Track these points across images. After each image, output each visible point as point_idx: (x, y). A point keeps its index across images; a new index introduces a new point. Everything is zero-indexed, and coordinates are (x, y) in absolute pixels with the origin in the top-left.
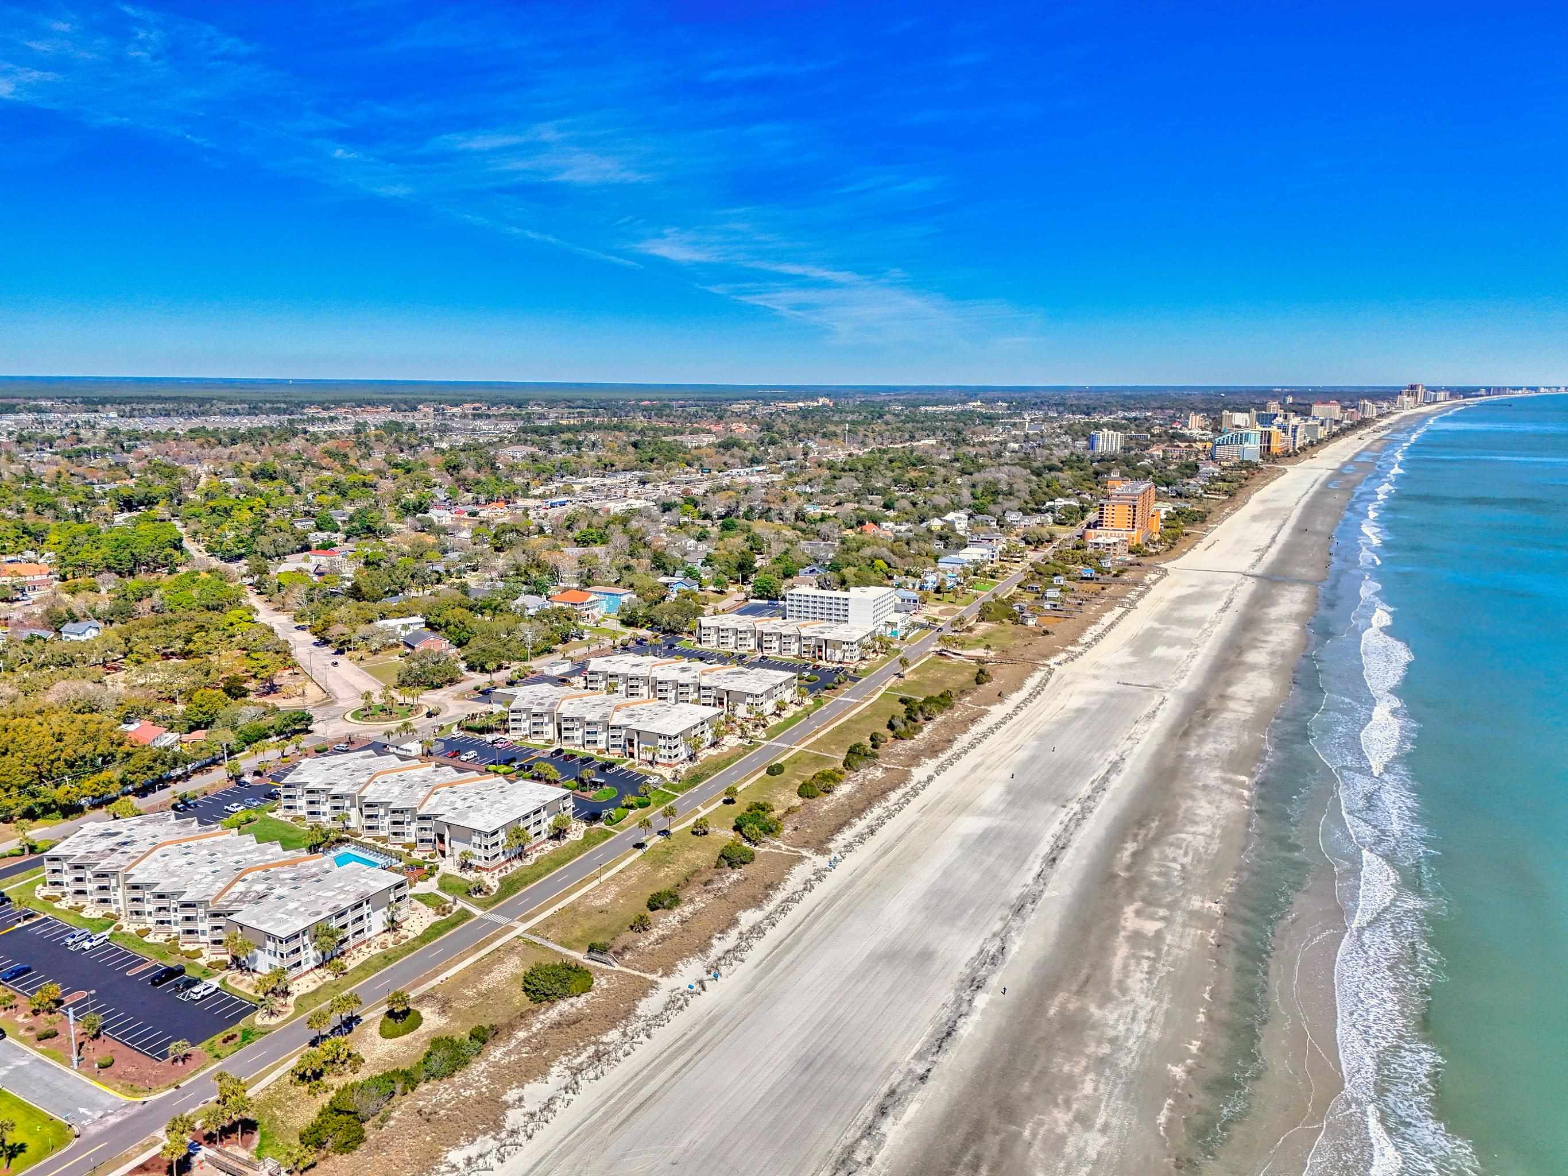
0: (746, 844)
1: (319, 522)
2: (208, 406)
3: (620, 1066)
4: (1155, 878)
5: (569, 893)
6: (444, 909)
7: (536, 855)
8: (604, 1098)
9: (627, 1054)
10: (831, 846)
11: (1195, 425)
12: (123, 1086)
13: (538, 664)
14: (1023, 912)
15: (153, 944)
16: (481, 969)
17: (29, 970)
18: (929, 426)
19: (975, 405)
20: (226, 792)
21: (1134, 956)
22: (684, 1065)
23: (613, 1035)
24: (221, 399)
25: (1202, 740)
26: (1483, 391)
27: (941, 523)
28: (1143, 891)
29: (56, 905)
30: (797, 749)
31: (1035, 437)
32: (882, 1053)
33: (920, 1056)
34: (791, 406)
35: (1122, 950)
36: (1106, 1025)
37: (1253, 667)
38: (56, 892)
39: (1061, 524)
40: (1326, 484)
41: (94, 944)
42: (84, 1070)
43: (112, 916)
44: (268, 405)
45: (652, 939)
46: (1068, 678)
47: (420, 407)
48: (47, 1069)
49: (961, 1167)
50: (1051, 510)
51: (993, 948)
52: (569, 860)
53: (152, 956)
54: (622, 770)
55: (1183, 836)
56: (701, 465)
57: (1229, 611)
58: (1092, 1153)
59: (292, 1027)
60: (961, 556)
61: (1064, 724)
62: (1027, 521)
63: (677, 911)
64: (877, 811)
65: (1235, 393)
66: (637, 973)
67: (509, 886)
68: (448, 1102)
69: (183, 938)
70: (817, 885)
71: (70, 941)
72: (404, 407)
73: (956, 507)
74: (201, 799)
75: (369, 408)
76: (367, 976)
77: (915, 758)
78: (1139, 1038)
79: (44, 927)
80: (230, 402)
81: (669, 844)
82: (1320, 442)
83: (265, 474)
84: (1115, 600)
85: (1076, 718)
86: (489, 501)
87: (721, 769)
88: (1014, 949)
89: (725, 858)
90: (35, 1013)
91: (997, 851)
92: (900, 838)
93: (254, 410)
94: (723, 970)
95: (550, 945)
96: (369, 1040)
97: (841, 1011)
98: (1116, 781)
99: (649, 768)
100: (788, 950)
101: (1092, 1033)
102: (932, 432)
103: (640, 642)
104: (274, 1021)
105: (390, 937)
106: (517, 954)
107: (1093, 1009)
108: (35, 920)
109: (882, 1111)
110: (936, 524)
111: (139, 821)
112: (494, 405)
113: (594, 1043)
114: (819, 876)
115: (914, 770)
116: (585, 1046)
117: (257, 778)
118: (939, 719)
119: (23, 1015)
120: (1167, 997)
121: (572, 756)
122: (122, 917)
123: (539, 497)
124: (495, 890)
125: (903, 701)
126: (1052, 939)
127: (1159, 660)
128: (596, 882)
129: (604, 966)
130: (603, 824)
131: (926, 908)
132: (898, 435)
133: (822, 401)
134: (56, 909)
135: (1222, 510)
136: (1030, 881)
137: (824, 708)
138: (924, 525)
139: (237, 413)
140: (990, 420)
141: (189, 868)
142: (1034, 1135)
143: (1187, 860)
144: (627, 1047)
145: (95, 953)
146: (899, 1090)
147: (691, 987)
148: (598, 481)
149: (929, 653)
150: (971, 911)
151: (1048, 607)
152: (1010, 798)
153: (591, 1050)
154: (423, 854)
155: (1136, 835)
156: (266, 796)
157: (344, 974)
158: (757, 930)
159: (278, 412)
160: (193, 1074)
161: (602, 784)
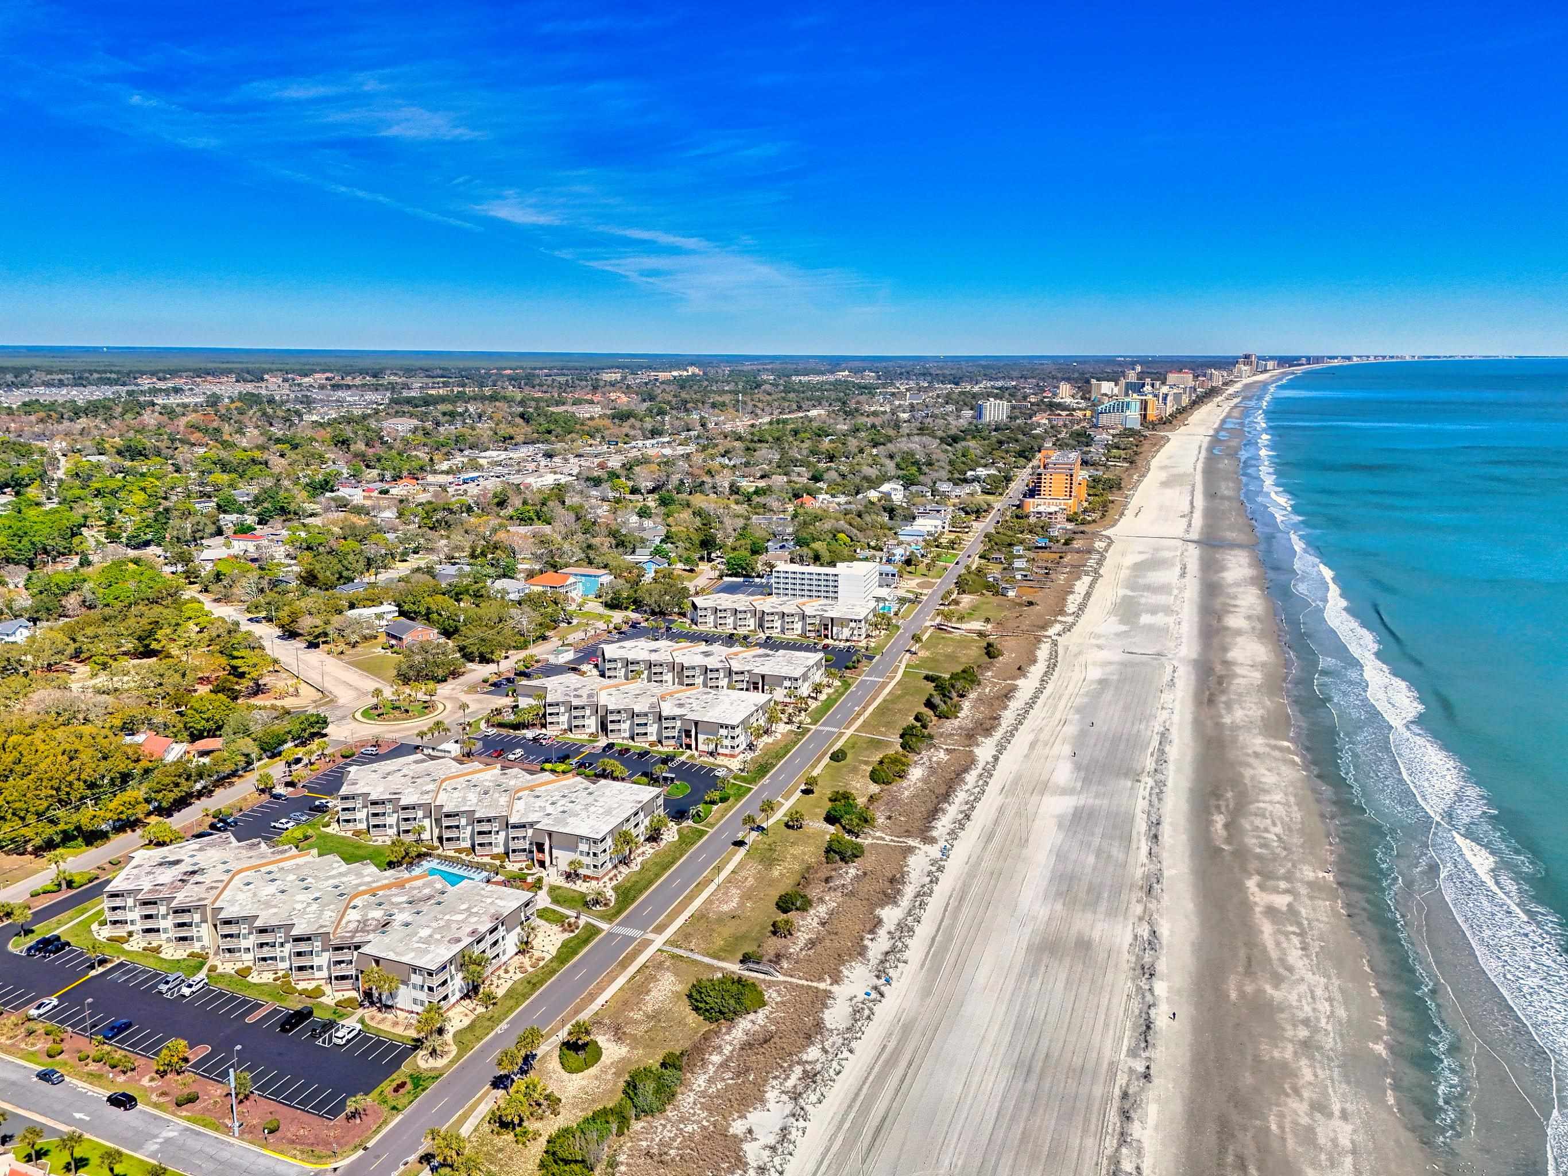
0: (847, 837)
1: (222, 503)
2: (25, 377)
3: (837, 1086)
4: (1258, 850)
5: (691, 898)
6: (570, 925)
7: (639, 860)
8: (835, 1122)
9: (838, 1073)
10: (934, 834)
11: (1065, 393)
12: (302, 1152)
13: (539, 651)
14: (1154, 893)
15: (261, 985)
16: (639, 988)
17: (128, 1025)
18: (814, 396)
19: (844, 374)
20: (262, 806)
21: (1279, 931)
22: (902, 1081)
23: (813, 1053)
24: (37, 369)
25: (1229, 706)
26: (1304, 361)
27: (877, 494)
28: (1254, 865)
29: (126, 946)
30: (849, 732)
31: (920, 407)
32: (1094, 1055)
33: (1133, 1053)
34: (662, 376)
35: (1267, 929)
36: (1290, 1006)
37: (1239, 632)
38: (121, 932)
39: (988, 493)
40: (1210, 449)
41: (194, 989)
42: (246, 1136)
43: (199, 956)
44: (96, 376)
45: (801, 943)
46: (1073, 649)
47: (266, 377)
48: (203, 1139)
49: (1229, 1169)
50: (977, 479)
51: (1144, 931)
52: (673, 863)
53: (267, 999)
54: (684, 763)
55: (1261, 805)
56: (603, 437)
57: (1188, 576)
58: (1345, 1142)
59: (463, 1067)
60: (915, 528)
61: (1095, 696)
62: (958, 491)
63: (812, 912)
64: (960, 796)
65: (1085, 362)
66: (805, 983)
67: (626, 894)
68: (673, 1139)
69: (295, 975)
70: (942, 877)
71: (163, 988)
72: (249, 377)
73: (885, 478)
74: (237, 815)
75: (209, 378)
76: (518, 1005)
77: (971, 736)
78: (1328, 1017)
79: (124, 973)
80: (50, 372)
81: (768, 841)
82: (1184, 409)
83: (135, 452)
84: (1078, 570)
85: (1103, 689)
86: (396, 478)
87: (782, 757)
88: (1164, 930)
89: (835, 852)
90: (162, 1074)
91: (1098, 831)
92: (996, 822)
93: (80, 381)
94: (891, 972)
95: (699, 958)
96: (554, 1077)
97: (1030, 1012)
98: (1173, 752)
99: (711, 759)
100: (944, 949)
101: (1282, 1016)
102: (818, 402)
103: (634, 625)
104: (440, 1063)
105: (526, 961)
106: (668, 969)
107: (1269, 989)
108: (109, 966)
109: (1126, 1116)
110: (873, 495)
111: (197, 846)
112: (348, 374)
113: (798, 1063)
114: (938, 866)
115: (977, 751)
116: (790, 1066)
117: (290, 789)
118: (973, 695)
119: (147, 1078)
120: (1333, 972)
121: (627, 750)
122: (211, 956)
123: (447, 473)
124: (613, 899)
125: (927, 678)
126: (1195, 920)
127: (1150, 628)
128: (713, 887)
129: (768, 978)
130: (690, 822)
131: (1059, 894)
132: (787, 404)
133: (691, 370)
134: (129, 952)
135: (1131, 476)
136: (1146, 861)
137: (853, 688)
138: (860, 496)
139: (61, 384)
140: (868, 390)
141: (283, 897)
142: (1281, 1127)
143: (1278, 829)
144: (835, 1064)
145: (199, 998)
146: (1131, 1091)
147: (867, 994)
148: (503, 455)
149: (927, 628)
150: (1106, 895)
151: (1019, 577)
152: (1082, 774)
153: (798, 1070)
154: (518, 865)
155: (1218, 808)
156: (311, 809)
157: (494, 1004)
158: (904, 929)
159: (109, 382)
160: (376, 1132)
161: (672, 779)
